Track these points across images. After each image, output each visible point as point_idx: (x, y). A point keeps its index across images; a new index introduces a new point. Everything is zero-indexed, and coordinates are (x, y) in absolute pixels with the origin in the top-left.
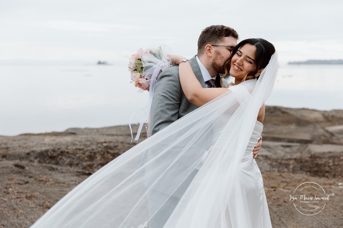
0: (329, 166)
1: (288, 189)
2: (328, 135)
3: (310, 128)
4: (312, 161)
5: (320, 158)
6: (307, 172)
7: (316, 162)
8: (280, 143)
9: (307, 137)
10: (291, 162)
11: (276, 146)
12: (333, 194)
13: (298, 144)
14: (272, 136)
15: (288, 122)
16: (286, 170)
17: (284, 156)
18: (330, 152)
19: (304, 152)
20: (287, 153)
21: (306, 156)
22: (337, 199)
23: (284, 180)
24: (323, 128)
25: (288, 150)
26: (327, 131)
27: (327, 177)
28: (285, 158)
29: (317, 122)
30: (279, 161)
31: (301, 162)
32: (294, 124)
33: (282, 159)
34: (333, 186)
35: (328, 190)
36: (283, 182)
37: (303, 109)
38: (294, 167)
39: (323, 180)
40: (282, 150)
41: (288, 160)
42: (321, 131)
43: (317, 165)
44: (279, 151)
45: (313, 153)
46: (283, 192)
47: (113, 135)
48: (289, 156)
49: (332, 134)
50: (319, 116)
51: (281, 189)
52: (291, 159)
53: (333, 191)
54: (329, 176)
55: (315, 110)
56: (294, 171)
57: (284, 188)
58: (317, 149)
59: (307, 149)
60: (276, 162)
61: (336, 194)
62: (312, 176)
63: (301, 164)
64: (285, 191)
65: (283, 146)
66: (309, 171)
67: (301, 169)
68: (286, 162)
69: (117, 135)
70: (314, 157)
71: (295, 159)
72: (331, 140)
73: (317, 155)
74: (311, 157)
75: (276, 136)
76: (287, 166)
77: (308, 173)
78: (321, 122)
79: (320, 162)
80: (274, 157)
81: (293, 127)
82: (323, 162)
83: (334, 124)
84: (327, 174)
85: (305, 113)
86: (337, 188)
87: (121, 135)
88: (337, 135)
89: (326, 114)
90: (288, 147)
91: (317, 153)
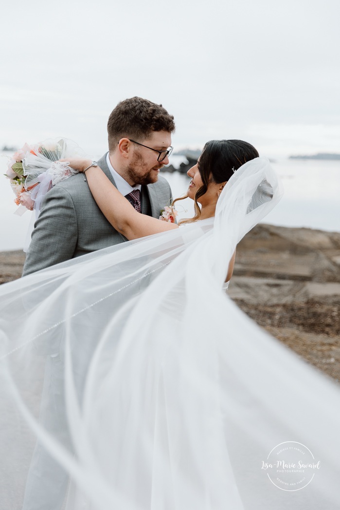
0: (332, 317)
2: (335, 269)
3: (310, 258)
4: (308, 309)
5: (320, 304)
6: (299, 325)
7: (314, 310)
8: (265, 281)
9: (304, 271)
10: (278, 310)
11: (258, 286)
12: (332, 360)
13: (291, 282)
14: (253, 269)
15: (278, 249)
16: (269, 321)
17: (269, 300)
18: (335, 296)
19: (298, 295)
20: (273, 295)
21: (300, 301)
22: (338, 366)
24: (329, 259)
25: (275, 290)
26: (335, 264)
27: (328, 333)
28: (270, 303)
29: (321, 248)
30: (260, 308)
31: (292, 310)
32: (287, 252)
33: (265, 305)
34: (334, 348)
35: (327, 353)
37: (303, 229)
38: (280, 318)
39: (320, 338)
40: (267, 291)
41: (273, 306)
42: (325, 263)
43: (315, 315)
44: (261, 293)
45: (311, 296)
48: (275, 301)
50: (324, 240)
52: (277, 305)
53: (333, 354)
54: (330, 332)
55: (319, 232)
56: (280, 324)
58: (318, 290)
59: (303, 290)
60: (256, 309)
61: (337, 360)
62: (306, 331)
63: (292, 314)
65: (268, 285)
66: (303, 325)
67: (291, 321)
68: (269, 310)
70: (311, 302)
71: (284, 306)
73: (316, 299)
74: (307, 303)
75: (261, 269)
76: (271, 315)
77: (301, 328)
78: (327, 249)
79: (319, 310)
80: (254, 301)
81: (285, 256)
82: (323, 311)
84: (327, 329)
85: (304, 236)
89: (336, 238)
90: (276, 286)
91: (317, 297)
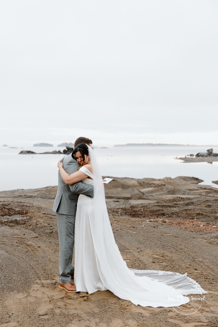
0: (141, 212)
1: (119, 224)
2: (140, 194)
3: (130, 190)
4: (131, 209)
5: (136, 207)
6: (128, 215)
7: (134, 209)
8: (112, 200)
9: (128, 195)
10: (120, 210)
13: (123, 200)
18: (142, 204)
19: (126, 204)
20: (117, 205)
21: (128, 206)
22: (145, 228)
23: (116, 220)
24: (138, 190)
25: (117, 203)
26: (140, 192)
27: (140, 217)
28: (115, 208)
29: (134, 186)
30: (112, 210)
31: (125, 210)
32: (120, 188)
34: (143, 222)
35: (141, 224)
36: (115, 220)
38: (121, 213)
39: (137, 219)
40: (114, 204)
41: (117, 209)
42: (137, 192)
43: (134, 211)
44: (112, 204)
45: (132, 205)
46: (116, 226)
47: (4, 197)
49: (143, 194)
50: (136, 183)
51: (114, 224)
52: (119, 208)
53: (143, 224)
54: (141, 217)
55: (132, 179)
56: (121, 215)
57: (116, 224)
58: (134, 202)
59: (129, 202)
60: (111, 210)
62: (132, 217)
64: (117, 225)
65: (114, 201)
66: (130, 215)
67: (125, 214)
69: (6, 197)
70: (132, 207)
71: (122, 209)
72: (142, 197)
73: (134, 206)
74: (131, 207)
76: (117, 212)
77: (130, 216)
78: (136, 186)
79: (136, 210)
81: (120, 189)
82: (138, 210)
83: (144, 188)
84: (140, 216)
85: (126, 181)
86: (145, 223)
87: (9, 197)
88: (146, 194)
89: (140, 181)
90: (117, 201)
91: (134, 205)
